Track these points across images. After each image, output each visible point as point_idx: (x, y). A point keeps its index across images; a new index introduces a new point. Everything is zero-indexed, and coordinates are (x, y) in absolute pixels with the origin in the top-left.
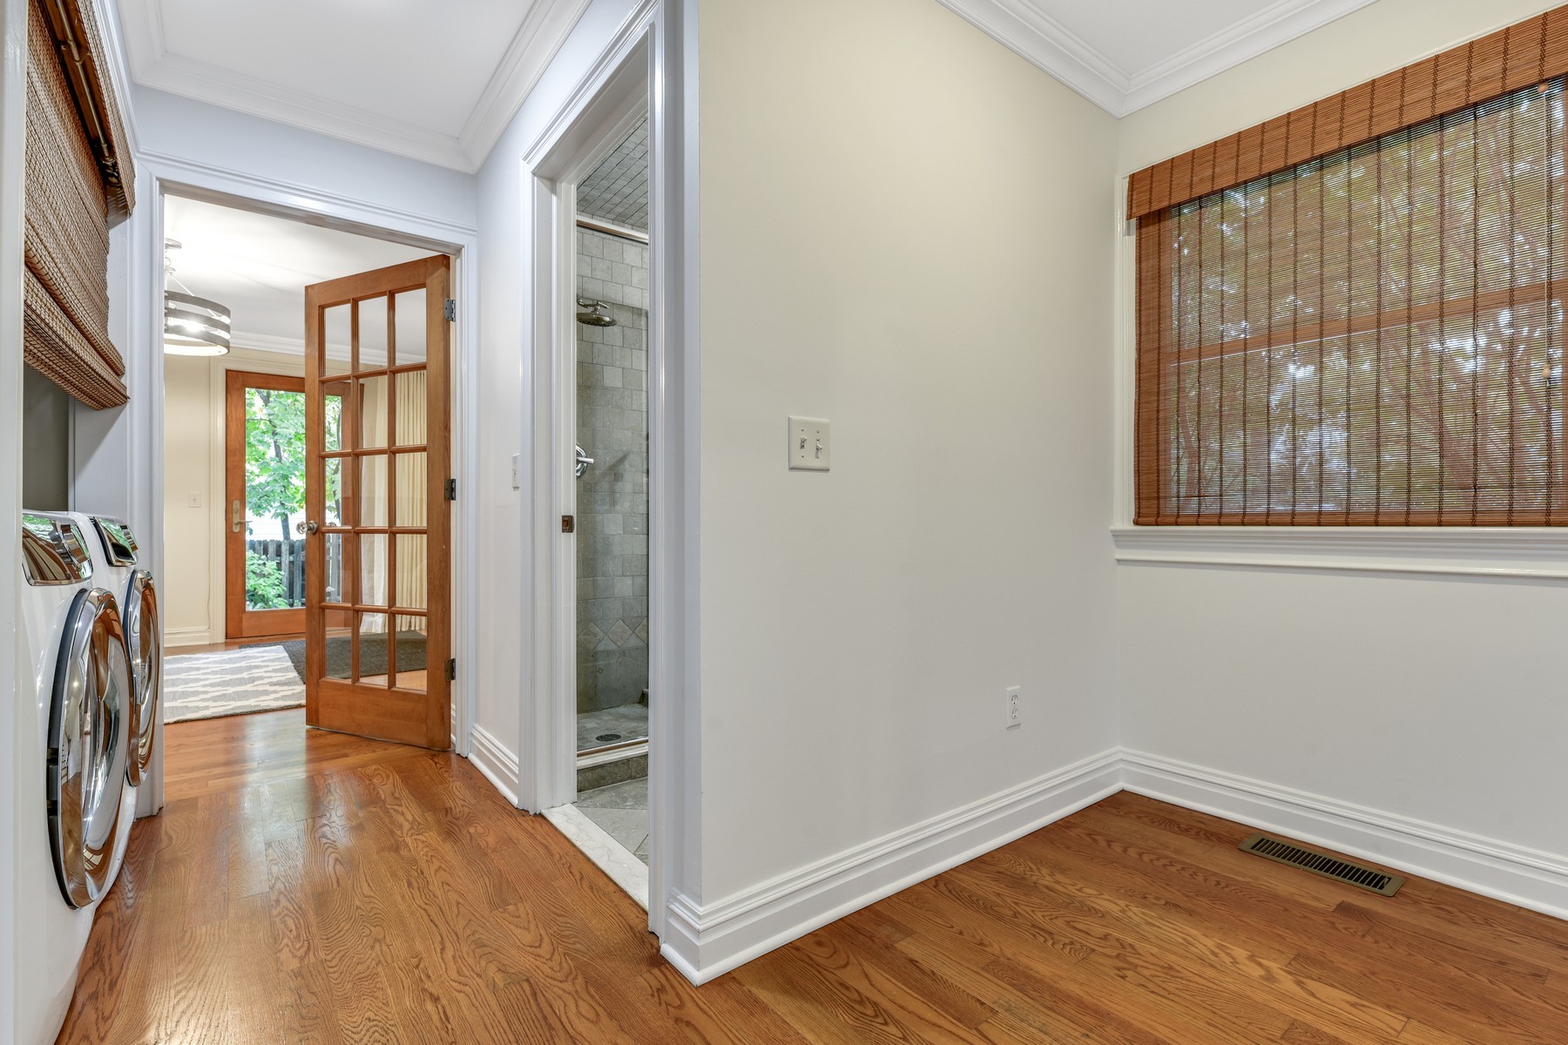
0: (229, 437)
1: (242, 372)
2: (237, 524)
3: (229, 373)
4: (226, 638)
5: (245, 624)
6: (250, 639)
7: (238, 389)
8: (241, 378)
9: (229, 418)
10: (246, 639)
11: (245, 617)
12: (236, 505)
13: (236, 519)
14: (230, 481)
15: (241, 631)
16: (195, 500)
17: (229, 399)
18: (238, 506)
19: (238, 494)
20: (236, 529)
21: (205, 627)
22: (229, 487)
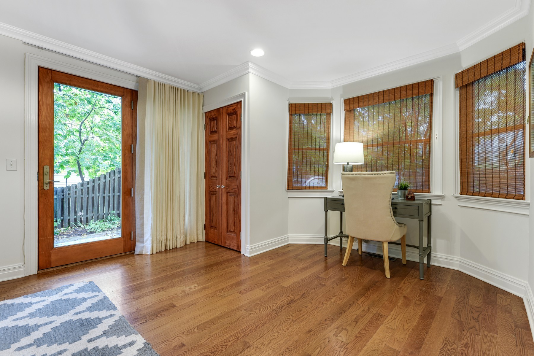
0: (40, 117)
1: (52, 70)
2: (47, 184)
3: (41, 69)
4: (38, 270)
5: (53, 258)
6: (57, 268)
7: (47, 83)
8: (50, 75)
9: (41, 103)
10: (54, 269)
11: (53, 252)
12: (47, 169)
13: (46, 179)
14: (41, 151)
15: (50, 263)
16: (12, 165)
17: (41, 89)
18: (48, 170)
19: (48, 161)
20: (46, 187)
21: (20, 264)
22: (40, 156)
